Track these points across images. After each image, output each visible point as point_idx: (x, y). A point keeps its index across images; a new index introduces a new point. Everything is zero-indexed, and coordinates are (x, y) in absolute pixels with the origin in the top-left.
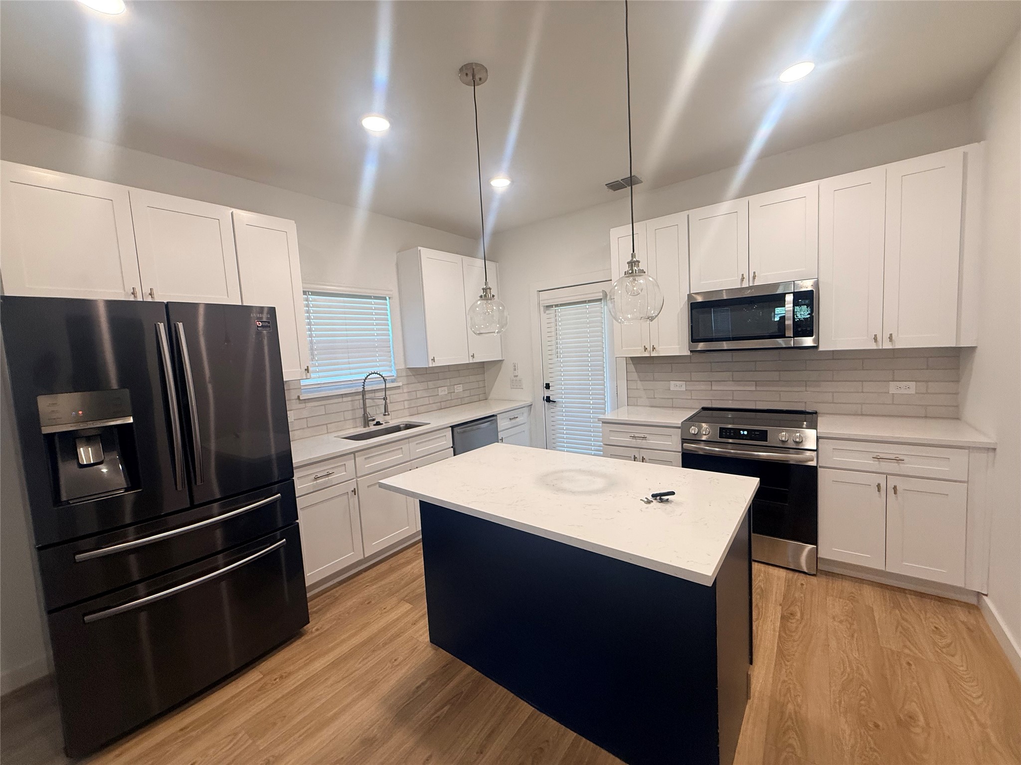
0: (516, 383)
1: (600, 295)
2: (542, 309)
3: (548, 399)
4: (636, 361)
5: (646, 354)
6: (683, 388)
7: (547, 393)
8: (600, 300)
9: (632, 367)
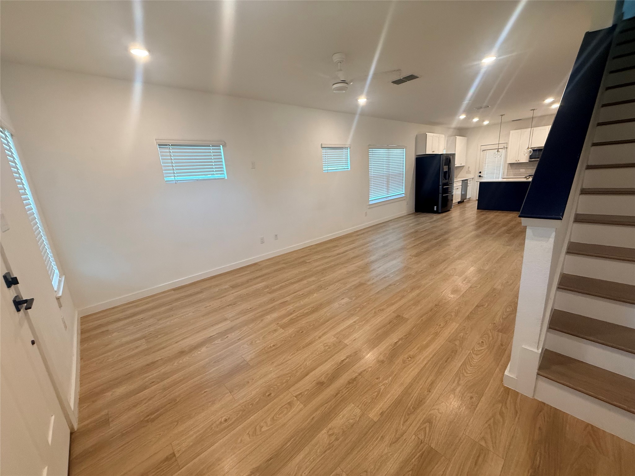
0: (468, 172)
1: (503, 147)
2: (481, 151)
3: (480, 176)
4: (511, 164)
5: (516, 162)
6: (524, 171)
7: (480, 174)
8: (502, 148)
9: (509, 166)
